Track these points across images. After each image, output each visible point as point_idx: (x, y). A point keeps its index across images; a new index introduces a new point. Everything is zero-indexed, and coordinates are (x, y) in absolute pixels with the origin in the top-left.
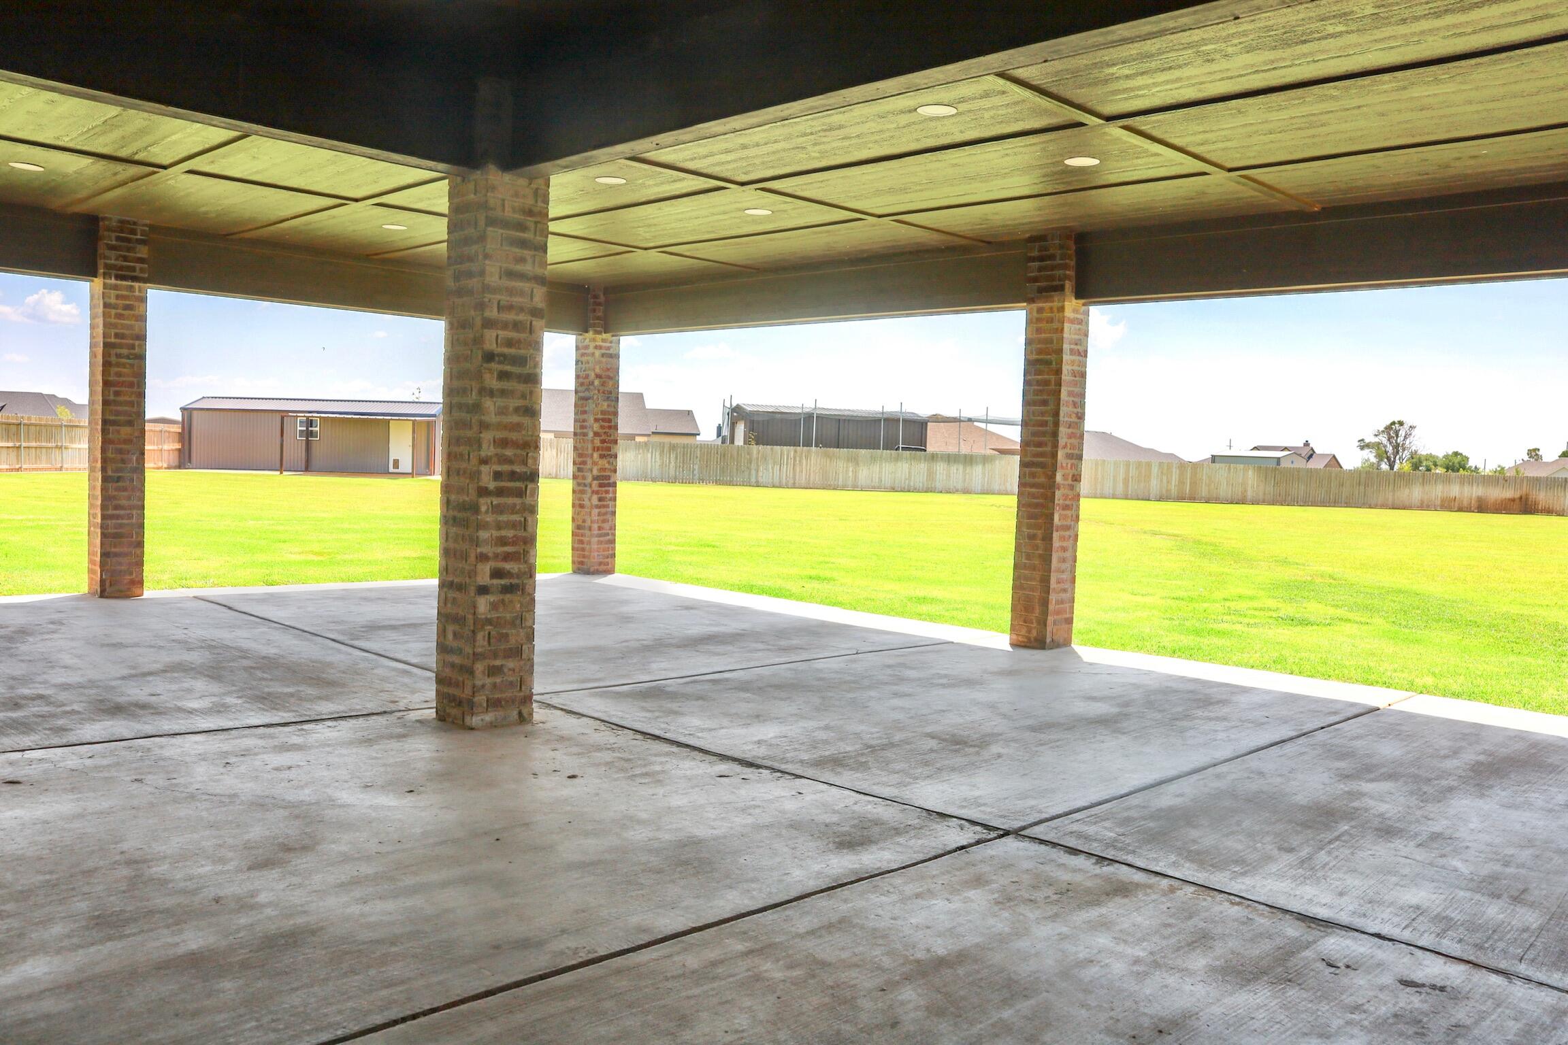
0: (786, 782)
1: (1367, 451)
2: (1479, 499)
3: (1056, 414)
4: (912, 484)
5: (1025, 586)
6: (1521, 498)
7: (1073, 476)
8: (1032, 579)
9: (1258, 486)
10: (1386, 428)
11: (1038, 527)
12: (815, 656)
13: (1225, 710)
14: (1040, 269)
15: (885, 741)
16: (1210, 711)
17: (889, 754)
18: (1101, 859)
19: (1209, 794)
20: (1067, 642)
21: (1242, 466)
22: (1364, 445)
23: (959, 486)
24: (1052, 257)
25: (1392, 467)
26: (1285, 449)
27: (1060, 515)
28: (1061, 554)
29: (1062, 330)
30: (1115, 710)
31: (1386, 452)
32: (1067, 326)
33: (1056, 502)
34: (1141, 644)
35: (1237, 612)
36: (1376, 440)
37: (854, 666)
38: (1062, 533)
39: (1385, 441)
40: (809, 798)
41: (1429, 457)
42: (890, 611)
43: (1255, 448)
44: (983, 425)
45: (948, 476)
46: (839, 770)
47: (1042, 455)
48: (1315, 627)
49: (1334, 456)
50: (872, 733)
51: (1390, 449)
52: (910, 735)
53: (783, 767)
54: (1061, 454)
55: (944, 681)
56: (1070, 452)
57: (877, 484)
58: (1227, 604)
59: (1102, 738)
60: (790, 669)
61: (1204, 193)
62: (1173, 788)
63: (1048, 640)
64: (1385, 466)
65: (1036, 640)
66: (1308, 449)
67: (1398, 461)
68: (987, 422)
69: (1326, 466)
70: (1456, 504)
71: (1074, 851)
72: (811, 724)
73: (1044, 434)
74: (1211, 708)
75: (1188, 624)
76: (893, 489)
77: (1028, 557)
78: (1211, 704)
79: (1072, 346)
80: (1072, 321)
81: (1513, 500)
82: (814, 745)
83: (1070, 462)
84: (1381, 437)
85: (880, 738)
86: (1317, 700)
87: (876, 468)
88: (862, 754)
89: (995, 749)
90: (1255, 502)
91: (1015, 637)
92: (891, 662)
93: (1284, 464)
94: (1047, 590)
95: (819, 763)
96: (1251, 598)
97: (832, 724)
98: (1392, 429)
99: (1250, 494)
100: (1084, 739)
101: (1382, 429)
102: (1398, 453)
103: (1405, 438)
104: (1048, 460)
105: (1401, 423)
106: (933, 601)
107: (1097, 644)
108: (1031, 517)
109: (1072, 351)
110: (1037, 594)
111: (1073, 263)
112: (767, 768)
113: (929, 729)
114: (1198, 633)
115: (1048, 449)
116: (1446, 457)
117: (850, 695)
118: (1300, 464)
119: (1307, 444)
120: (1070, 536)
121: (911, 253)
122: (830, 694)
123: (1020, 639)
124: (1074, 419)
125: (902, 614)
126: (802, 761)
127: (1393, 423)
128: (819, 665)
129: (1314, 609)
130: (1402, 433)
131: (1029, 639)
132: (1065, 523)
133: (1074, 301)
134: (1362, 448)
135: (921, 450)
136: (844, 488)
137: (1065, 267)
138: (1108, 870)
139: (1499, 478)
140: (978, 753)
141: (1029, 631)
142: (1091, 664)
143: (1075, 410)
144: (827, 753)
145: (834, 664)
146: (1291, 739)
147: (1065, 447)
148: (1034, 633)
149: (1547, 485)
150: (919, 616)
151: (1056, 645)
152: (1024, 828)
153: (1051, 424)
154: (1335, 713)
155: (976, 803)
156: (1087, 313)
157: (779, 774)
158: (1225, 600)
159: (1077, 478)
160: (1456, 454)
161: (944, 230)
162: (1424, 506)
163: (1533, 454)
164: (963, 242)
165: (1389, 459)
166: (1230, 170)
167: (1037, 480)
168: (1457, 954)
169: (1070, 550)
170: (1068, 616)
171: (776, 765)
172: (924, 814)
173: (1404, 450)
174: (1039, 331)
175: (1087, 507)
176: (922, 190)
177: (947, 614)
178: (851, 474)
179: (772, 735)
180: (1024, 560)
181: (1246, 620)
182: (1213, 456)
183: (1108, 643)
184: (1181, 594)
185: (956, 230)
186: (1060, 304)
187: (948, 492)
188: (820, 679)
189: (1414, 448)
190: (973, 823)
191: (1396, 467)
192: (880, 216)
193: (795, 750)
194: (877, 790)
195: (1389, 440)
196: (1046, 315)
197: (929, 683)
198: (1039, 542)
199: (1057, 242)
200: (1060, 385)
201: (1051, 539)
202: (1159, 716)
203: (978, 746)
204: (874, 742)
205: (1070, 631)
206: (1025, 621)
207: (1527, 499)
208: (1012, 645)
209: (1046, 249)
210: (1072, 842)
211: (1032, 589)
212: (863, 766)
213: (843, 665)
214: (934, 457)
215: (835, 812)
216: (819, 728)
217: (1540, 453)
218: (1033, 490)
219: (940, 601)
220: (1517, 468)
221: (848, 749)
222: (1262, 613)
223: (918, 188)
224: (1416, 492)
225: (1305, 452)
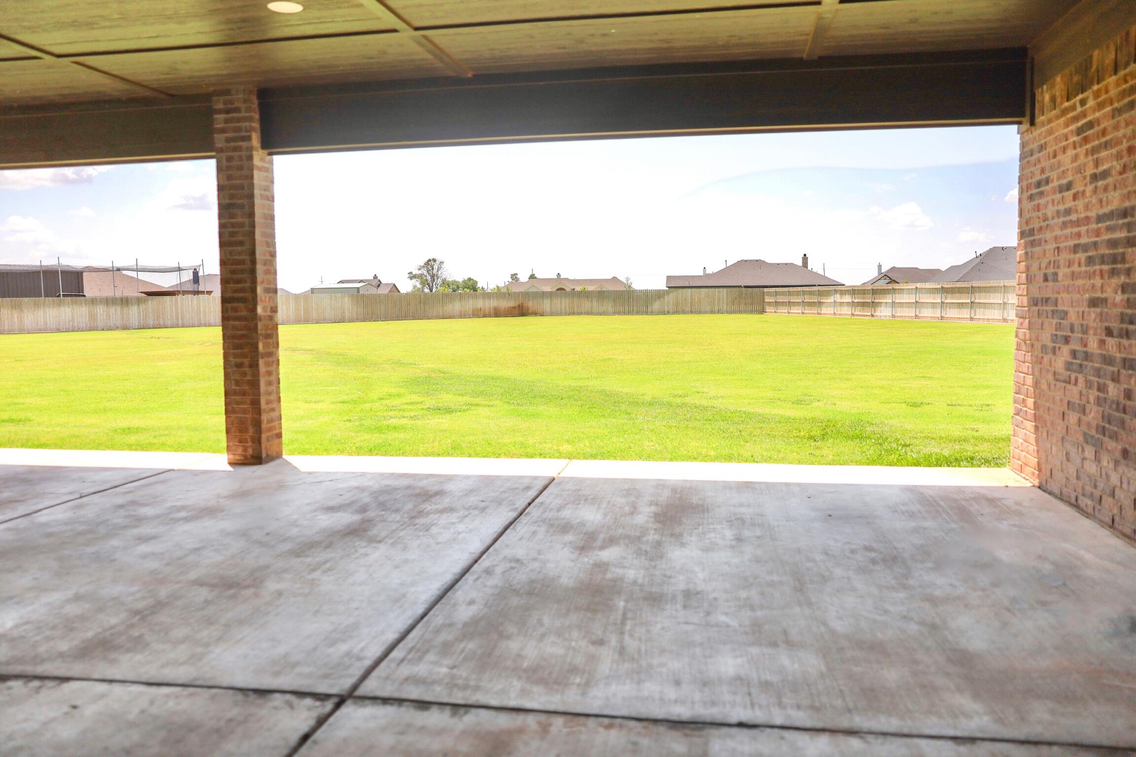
0: (52, 693)
1: (414, 280)
2: (495, 309)
3: (253, 253)
4: (76, 325)
5: (237, 409)
6: (519, 306)
7: (272, 308)
8: (242, 403)
9: (352, 308)
10: (425, 264)
11: (243, 356)
12: (35, 508)
13: (446, 502)
14: (227, 121)
15: (150, 601)
16: (435, 504)
17: (163, 617)
18: (456, 708)
19: (493, 595)
20: (279, 455)
21: (340, 295)
22: (412, 276)
23: (119, 324)
24: (237, 110)
25: (431, 290)
26: (361, 281)
27: (264, 343)
28: (267, 378)
29: (252, 177)
30: (357, 518)
31: (427, 280)
32: (256, 173)
33: (259, 332)
34: (339, 447)
35: (392, 408)
36: (420, 272)
37: (82, 512)
38: (266, 359)
39: (425, 273)
40: (90, 711)
41: (454, 282)
42: (97, 446)
43: (341, 282)
44: (133, 274)
45: (108, 316)
46: (113, 655)
47: (243, 290)
48: (458, 414)
49: (394, 285)
50: (132, 594)
51: (429, 278)
52: (177, 586)
53: (40, 670)
54: (259, 290)
55: (183, 514)
56: (267, 286)
57: (43, 327)
58: (384, 402)
59: (363, 551)
60: (9, 529)
61: (384, 53)
62: (460, 594)
63: (264, 456)
64: (427, 290)
65: (252, 457)
66: (376, 281)
67: (435, 286)
68: (137, 270)
69: (389, 292)
70: (482, 314)
71: (423, 705)
72: (56, 597)
73: (242, 271)
74: (433, 500)
75: (365, 423)
76: (58, 330)
77: (237, 383)
78: (431, 496)
79: (262, 192)
80: (260, 169)
81: (515, 308)
82: (69, 625)
83: (268, 295)
84: (422, 270)
85: (144, 598)
86: (508, 479)
87: (40, 313)
88: (132, 626)
89: (272, 585)
90: (351, 320)
91: (231, 457)
92: (120, 500)
93: (361, 292)
94: (259, 412)
95: (85, 652)
96: (399, 395)
97: (82, 591)
98: (429, 264)
99: (347, 315)
100: (348, 556)
101: (422, 264)
102: (434, 280)
103: (438, 270)
104: (247, 295)
105: (434, 260)
106: (138, 430)
107: (304, 452)
108: (236, 347)
109: (261, 195)
110: (249, 416)
111: (257, 116)
112: (17, 677)
113: (193, 575)
114: (379, 430)
115: (248, 285)
116: (464, 281)
117: (90, 550)
118: (373, 291)
119: (375, 277)
120: (273, 362)
121: (90, 102)
122: (67, 552)
123: (237, 457)
124: (268, 257)
125: (112, 447)
126: (61, 655)
127: (430, 260)
128: (43, 518)
129: (447, 399)
130: (436, 267)
131: (246, 457)
132: (268, 351)
133: (261, 151)
134: (411, 278)
135: (79, 296)
136: (11, 332)
137: (250, 119)
138: (470, 719)
139: (499, 294)
140: (256, 595)
141: (245, 450)
142: (310, 473)
143: (268, 249)
144: (90, 634)
145: (59, 514)
146: (515, 519)
147: (262, 282)
148: (250, 451)
149: (533, 297)
150: (130, 447)
151: (271, 458)
152: (355, 687)
153: (248, 262)
154: (528, 488)
155: (286, 664)
156: (271, 162)
157: (36, 683)
158: (381, 399)
159: (274, 310)
160: (470, 279)
161: (130, 78)
162: (462, 316)
163: (514, 277)
164: (148, 93)
165: (428, 284)
166: (417, 29)
167: (238, 314)
168: (808, 724)
169: (274, 373)
170: (277, 431)
171: (29, 669)
172: (239, 696)
173: (438, 278)
174: (229, 178)
175: (285, 333)
176: (110, 27)
177: (155, 441)
178: (16, 320)
179: (9, 624)
180: (234, 387)
181: (406, 414)
182: (312, 289)
183: (313, 450)
184: (345, 398)
185: (140, 78)
186: (248, 153)
187: (110, 329)
188: (50, 535)
189: (444, 277)
190: (301, 694)
191: (434, 290)
192: (59, 56)
193: (48, 639)
194: (169, 674)
195: (428, 272)
196: (235, 163)
197: (170, 518)
198: (247, 369)
199: (241, 96)
200: (254, 227)
201: (257, 365)
202: (397, 517)
203: (253, 586)
204: (140, 605)
205: (280, 444)
206: (240, 442)
207: (522, 306)
208: (231, 464)
209: (231, 102)
210: (414, 692)
211: (244, 412)
212: (138, 644)
213: (69, 514)
214: (94, 301)
215: (132, 725)
216: (68, 601)
217: (518, 276)
218: (237, 323)
219: (145, 430)
220: (507, 287)
221: (114, 621)
222: (414, 407)
223: (107, 23)
224: (457, 306)
225: (375, 283)
